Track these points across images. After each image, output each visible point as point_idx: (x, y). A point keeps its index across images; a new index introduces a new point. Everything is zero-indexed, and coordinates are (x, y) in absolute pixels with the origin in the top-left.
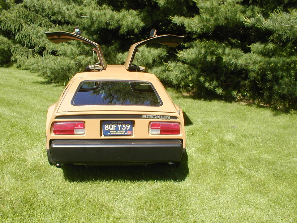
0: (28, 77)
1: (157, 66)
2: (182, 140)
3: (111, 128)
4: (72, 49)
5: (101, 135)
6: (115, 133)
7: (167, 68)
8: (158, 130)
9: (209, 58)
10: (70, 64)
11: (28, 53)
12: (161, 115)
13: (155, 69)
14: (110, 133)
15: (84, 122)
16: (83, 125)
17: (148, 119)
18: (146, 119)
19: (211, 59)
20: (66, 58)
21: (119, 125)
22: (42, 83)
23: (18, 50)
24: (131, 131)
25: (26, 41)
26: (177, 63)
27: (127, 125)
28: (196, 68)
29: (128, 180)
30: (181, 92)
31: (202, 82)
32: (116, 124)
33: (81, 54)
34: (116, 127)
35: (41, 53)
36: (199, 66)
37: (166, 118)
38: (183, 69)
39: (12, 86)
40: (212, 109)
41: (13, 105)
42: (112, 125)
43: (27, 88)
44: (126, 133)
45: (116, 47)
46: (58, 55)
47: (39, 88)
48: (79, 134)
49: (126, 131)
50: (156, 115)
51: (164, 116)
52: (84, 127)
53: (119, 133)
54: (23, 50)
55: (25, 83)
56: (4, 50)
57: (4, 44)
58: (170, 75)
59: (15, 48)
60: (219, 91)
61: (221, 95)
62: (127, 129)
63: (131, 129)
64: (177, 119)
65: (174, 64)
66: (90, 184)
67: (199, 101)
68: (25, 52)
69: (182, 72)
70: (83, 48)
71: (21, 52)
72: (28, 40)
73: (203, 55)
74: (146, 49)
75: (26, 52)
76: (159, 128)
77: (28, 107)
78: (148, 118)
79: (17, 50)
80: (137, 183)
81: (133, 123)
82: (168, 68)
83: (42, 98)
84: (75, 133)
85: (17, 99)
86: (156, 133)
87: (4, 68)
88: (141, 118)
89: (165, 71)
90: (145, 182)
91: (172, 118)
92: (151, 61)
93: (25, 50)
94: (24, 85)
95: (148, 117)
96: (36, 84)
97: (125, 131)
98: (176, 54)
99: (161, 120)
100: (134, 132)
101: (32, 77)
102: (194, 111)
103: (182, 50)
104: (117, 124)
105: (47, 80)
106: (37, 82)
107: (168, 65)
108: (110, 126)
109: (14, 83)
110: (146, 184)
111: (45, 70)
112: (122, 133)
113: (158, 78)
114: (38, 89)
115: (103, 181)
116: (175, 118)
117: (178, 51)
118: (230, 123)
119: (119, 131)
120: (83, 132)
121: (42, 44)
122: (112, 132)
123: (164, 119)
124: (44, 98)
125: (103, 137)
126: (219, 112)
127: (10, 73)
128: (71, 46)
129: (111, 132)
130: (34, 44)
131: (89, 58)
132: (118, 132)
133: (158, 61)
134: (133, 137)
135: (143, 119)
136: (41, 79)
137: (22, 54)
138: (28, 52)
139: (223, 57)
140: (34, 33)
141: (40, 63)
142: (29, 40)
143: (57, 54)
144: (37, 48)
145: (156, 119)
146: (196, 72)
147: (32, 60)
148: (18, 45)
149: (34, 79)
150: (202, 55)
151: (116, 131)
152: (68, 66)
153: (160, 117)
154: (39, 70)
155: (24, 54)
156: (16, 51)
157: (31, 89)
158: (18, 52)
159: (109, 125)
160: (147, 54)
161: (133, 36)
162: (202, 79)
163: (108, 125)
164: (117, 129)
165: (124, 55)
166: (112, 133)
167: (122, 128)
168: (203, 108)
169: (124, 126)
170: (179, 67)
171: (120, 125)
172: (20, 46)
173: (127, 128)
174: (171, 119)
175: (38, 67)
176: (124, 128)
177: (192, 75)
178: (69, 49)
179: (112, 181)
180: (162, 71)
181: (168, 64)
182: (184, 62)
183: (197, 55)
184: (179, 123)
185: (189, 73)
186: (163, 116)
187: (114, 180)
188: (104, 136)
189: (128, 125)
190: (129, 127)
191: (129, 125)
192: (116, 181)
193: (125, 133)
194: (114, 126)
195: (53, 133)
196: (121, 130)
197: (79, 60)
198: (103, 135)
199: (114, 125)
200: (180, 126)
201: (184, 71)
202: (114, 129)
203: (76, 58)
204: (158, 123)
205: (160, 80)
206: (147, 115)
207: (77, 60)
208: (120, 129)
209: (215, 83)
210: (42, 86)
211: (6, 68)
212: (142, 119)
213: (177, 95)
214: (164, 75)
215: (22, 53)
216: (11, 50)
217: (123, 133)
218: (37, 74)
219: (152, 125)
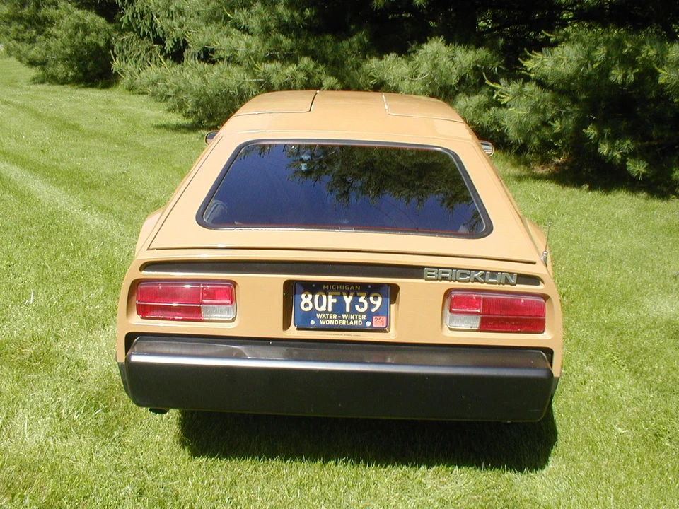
0: (149, 113)
1: (468, 95)
2: (549, 352)
3: (320, 304)
4: (248, 46)
5: (286, 326)
6: (332, 322)
7: (494, 97)
8: (473, 316)
9: (616, 75)
10: (243, 83)
11: (151, 54)
12: (486, 271)
13: (462, 101)
14: (317, 321)
15: (234, 284)
16: (229, 292)
17: (443, 282)
18: (437, 280)
19: (623, 78)
20: (235, 69)
21: (345, 297)
22: (178, 128)
23: (129, 48)
24: (385, 318)
25: (144, 26)
26: (523, 84)
27: (371, 299)
28: (575, 101)
29: (368, 462)
30: (527, 164)
31: (591, 140)
32: (336, 291)
33: (271, 58)
34: (335, 301)
35: (177, 56)
36: (583, 96)
37: (503, 281)
38: (539, 101)
39: (106, 136)
40: (613, 215)
41: (94, 186)
42: (324, 297)
43: (140, 141)
44: (368, 324)
45: (360, 42)
46: (213, 62)
47: (167, 142)
48: (218, 321)
49: (369, 315)
50: (470, 270)
51: (497, 272)
52: (233, 299)
53: (344, 323)
54: (140, 46)
55: (138, 127)
56: (97, 45)
57: (98, 32)
58: (503, 118)
59: (123, 41)
60: (637, 168)
61: (640, 178)
62: (373, 310)
63: (384, 311)
64: (538, 284)
65: (516, 86)
66: (252, 467)
67: (576, 191)
68: (144, 51)
69: (535, 109)
70: (277, 42)
71: (137, 51)
72: (148, 24)
73: (599, 66)
74: (444, 49)
75: (146, 52)
76: (478, 311)
77: (131, 194)
78: (444, 278)
79: (127, 46)
80: (398, 471)
81: (392, 293)
82: (498, 97)
83: (171, 168)
84: (205, 316)
85: (108, 171)
86: (467, 327)
87: (98, 91)
88: (420, 277)
89: (487, 107)
90: (423, 468)
91: (523, 279)
92: (454, 80)
93: (145, 48)
94: (135, 132)
95: (443, 273)
96: (163, 130)
97: (364, 317)
98: (522, 62)
99: (485, 286)
100: (396, 320)
101: (156, 112)
102: (566, 219)
103: (539, 50)
104: (339, 293)
105: (190, 121)
106: (166, 127)
107: (497, 89)
108: (317, 297)
109: (113, 128)
110: (423, 475)
111: (182, 96)
112: (356, 323)
113: (470, 124)
114: (165, 144)
115: (294, 459)
116: (534, 280)
117: (528, 54)
118: (668, 263)
119: (345, 316)
120: (229, 313)
121: (177, 33)
122: (324, 316)
123: (495, 283)
124: (174, 169)
125: (293, 332)
126: (635, 227)
127: (109, 102)
128: (247, 38)
129: (319, 316)
130: (163, 34)
131: (291, 68)
132: (342, 319)
133: (473, 82)
134: (390, 337)
135: (427, 279)
136: (177, 119)
137: (138, 57)
138: (150, 52)
139: (660, 71)
140: (159, 6)
141: (170, 81)
142: (151, 24)
143: (215, 57)
144: (169, 44)
145: (470, 283)
146: (574, 111)
147: (153, 72)
148: (131, 35)
149: (160, 119)
150: (597, 64)
151: (335, 316)
152: (238, 88)
153: (483, 276)
154: (169, 96)
155: (142, 55)
156: (125, 50)
157: (147, 144)
158: (129, 52)
159: (313, 294)
160: (444, 62)
161: (407, 13)
162: (591, 132)
163: (310, 296)
164: (339, 309)
165: (384, 61)
166: (322, 322)
167: (357, 307)
168: (588, 211)
169: (362, 299)
170: (527, 96)
171: (351, 297)
172: (135, 38)
173: (371, 306)
174: (518, 282)
175: (165, 89)
176: (362, 305)
177: (561, 119)
178: (242, 43)
179: (319, 463)
180: (478, 107)
181: (497, 86)
182: (541, 83)
183: (581, 66)
184: (546, 297)
185: (554, 112)
186: (494, 274)
187: (327, 460)
188: (298, 329)
189: (376, 298)
190: (379, 302)
191: (380, 298)
192: (332, 463)
193: (364, 321)
194: (332, 300)
195: (136, 312)
196: (353, 311)
197: (264, 73)
198: (293, 327)
199: (330, 297)
200: (547, 305)
201: (542, 107)
202: (330, 309)
203: (258, 69)
204: (475, 296)
205: (473, 129)
206: (438, 268)
207: (259, 73)
208: (348, 309)
209: (627, 145)
210: (177, 136)
211: (103, 90)
212: (422, 281)
213: (516, 171)
214: (486, 119)
215: (138, 54)
216: (114, 45)
217: (359, 323)
218: (164, 106)
219: (456, 302)
